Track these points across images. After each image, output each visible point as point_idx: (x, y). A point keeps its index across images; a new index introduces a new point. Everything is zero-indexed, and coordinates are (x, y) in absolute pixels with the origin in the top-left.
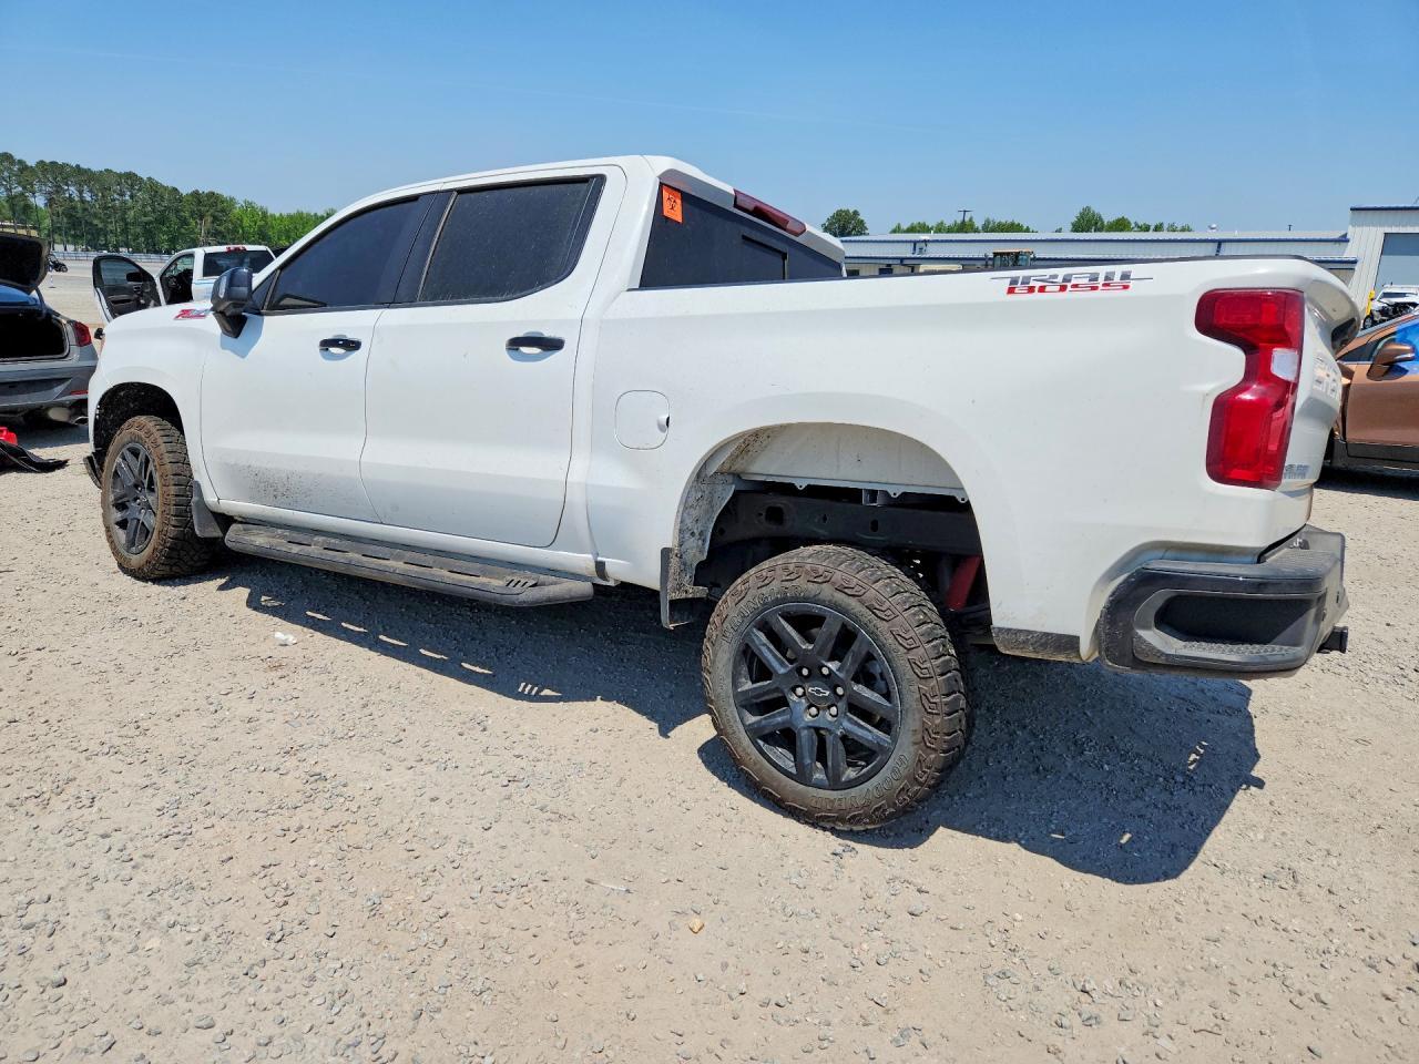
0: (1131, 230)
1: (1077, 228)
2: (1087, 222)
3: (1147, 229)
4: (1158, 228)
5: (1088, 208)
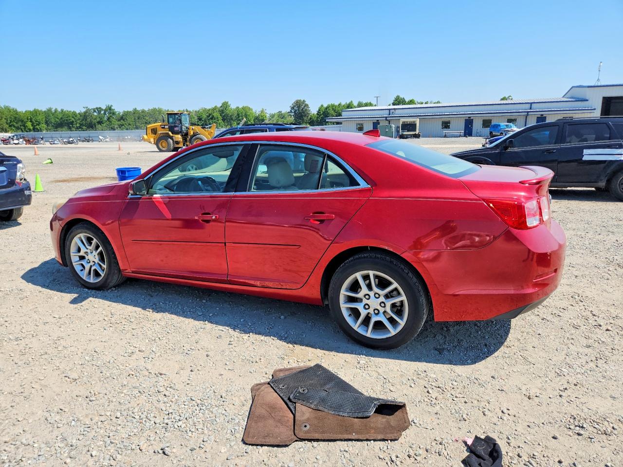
0: (415, 104)
1: (394, 104)
2: (398, 101)
3: (422, 103)
4: (426, 103)
5: (398, 97)
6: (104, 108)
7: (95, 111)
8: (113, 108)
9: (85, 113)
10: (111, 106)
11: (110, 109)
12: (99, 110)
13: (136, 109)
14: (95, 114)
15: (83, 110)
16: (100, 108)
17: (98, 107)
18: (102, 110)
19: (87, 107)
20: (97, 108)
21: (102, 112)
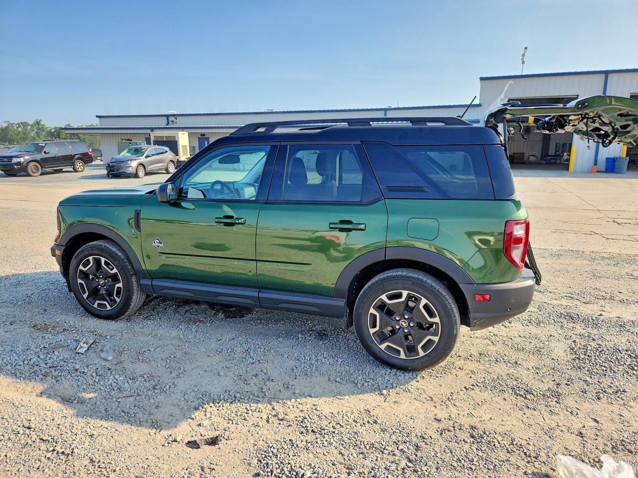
6: (31, 123)
7: (19, 127)
8: (42, 123)
9: (6, 128)
10: (40, 121)
11: (38, 123)
12: (25, 124)
13: (69, 125)
14: (20, 129)
15: (5, 125)
16: (25, 123)
17: (23, 121)
18: (28, 125)
19: (9, 122)
20: (22, 123)
21: (29, 127)
